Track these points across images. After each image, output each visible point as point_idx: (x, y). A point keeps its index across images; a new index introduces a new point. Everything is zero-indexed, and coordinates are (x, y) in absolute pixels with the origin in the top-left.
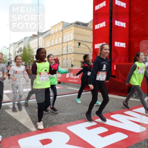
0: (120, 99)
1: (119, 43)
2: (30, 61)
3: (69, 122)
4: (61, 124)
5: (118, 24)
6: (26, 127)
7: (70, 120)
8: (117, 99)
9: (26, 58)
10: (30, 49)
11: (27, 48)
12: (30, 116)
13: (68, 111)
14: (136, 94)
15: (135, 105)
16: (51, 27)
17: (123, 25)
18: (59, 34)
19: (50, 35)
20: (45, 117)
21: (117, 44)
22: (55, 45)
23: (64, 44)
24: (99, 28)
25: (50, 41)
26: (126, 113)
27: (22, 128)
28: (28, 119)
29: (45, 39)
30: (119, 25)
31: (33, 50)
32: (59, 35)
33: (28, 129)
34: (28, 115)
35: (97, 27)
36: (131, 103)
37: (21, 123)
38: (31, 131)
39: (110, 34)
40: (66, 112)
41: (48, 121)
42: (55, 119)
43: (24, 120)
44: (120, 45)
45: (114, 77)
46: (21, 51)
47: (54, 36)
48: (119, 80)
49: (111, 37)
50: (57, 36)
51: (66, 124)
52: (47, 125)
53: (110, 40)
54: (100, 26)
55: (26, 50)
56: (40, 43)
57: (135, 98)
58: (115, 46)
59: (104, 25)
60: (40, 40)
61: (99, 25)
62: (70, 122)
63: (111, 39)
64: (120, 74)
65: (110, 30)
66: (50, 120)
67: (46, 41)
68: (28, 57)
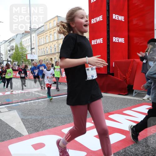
0: (119, 98)
1: (117, 38)
2: (23, 60)
3: (64, 124)
4: (55, 127)
5: (116, 17)
6: (18, 131)
7: (65, 122)
8: (116, 98)
9: (19, 57)
10: (22, 47)
11: (19, 46)
12: (22, 119)
13: (63, 112)
14: (135, 93)
15: (134, 103)
16: (45, 23)
17: (121, 18)
18: (53, 30)
19: (44, 31)
20: (38, 120)
21: (115, 39)
22: (50, 42)
23: (59, 41)
24: (95, 22)
25: (45, 38)
26: (125, 112)
27: (13, 133)
28: (20, 122)
29: (38, 36)
30: (118, 19)
31: (26, 49)
32: (54, 32)
33: (20, 133)
34: (20, 119)
35: (93, 21)
36: (130, 102)
37: (12, 128)
38: (23, 136)
39: (107, 28)
40: (61, 114)
41: (42, 124)
42: (49, 122)
43: (15, 124)
44: (118, 41)
45: (113, 74)
46: (13, 50)
47: (48, 32)
48: (118, 78)
49: (108, 32)
50: (52, 33)
51: (61, 126)
52: (41, 129)
53: (107, 35)
54: (96, 21)
55: (19, 49)
56: (34, 40)
57: (135, 96)
58: (114, 41)
59: (101, 20)
60: (34, 37)
61: (96, 19)
62: (66, 125)
63: (109, 34)
64: (118, 71)
65: (107, 25)
66: (43, 123)
67: (40, 38)
68: (22, 56)
